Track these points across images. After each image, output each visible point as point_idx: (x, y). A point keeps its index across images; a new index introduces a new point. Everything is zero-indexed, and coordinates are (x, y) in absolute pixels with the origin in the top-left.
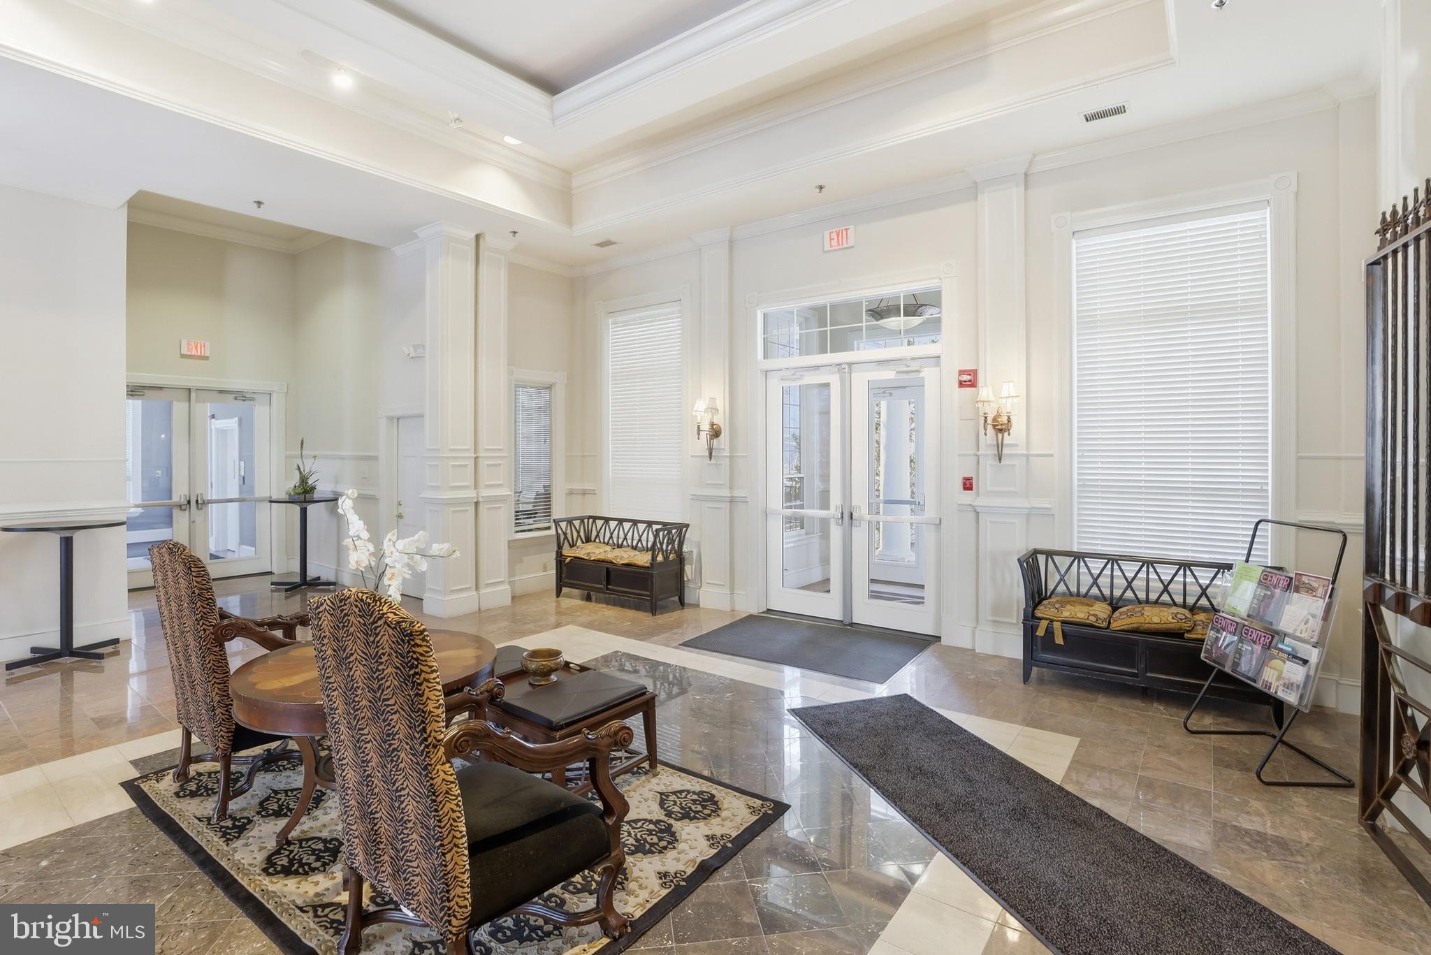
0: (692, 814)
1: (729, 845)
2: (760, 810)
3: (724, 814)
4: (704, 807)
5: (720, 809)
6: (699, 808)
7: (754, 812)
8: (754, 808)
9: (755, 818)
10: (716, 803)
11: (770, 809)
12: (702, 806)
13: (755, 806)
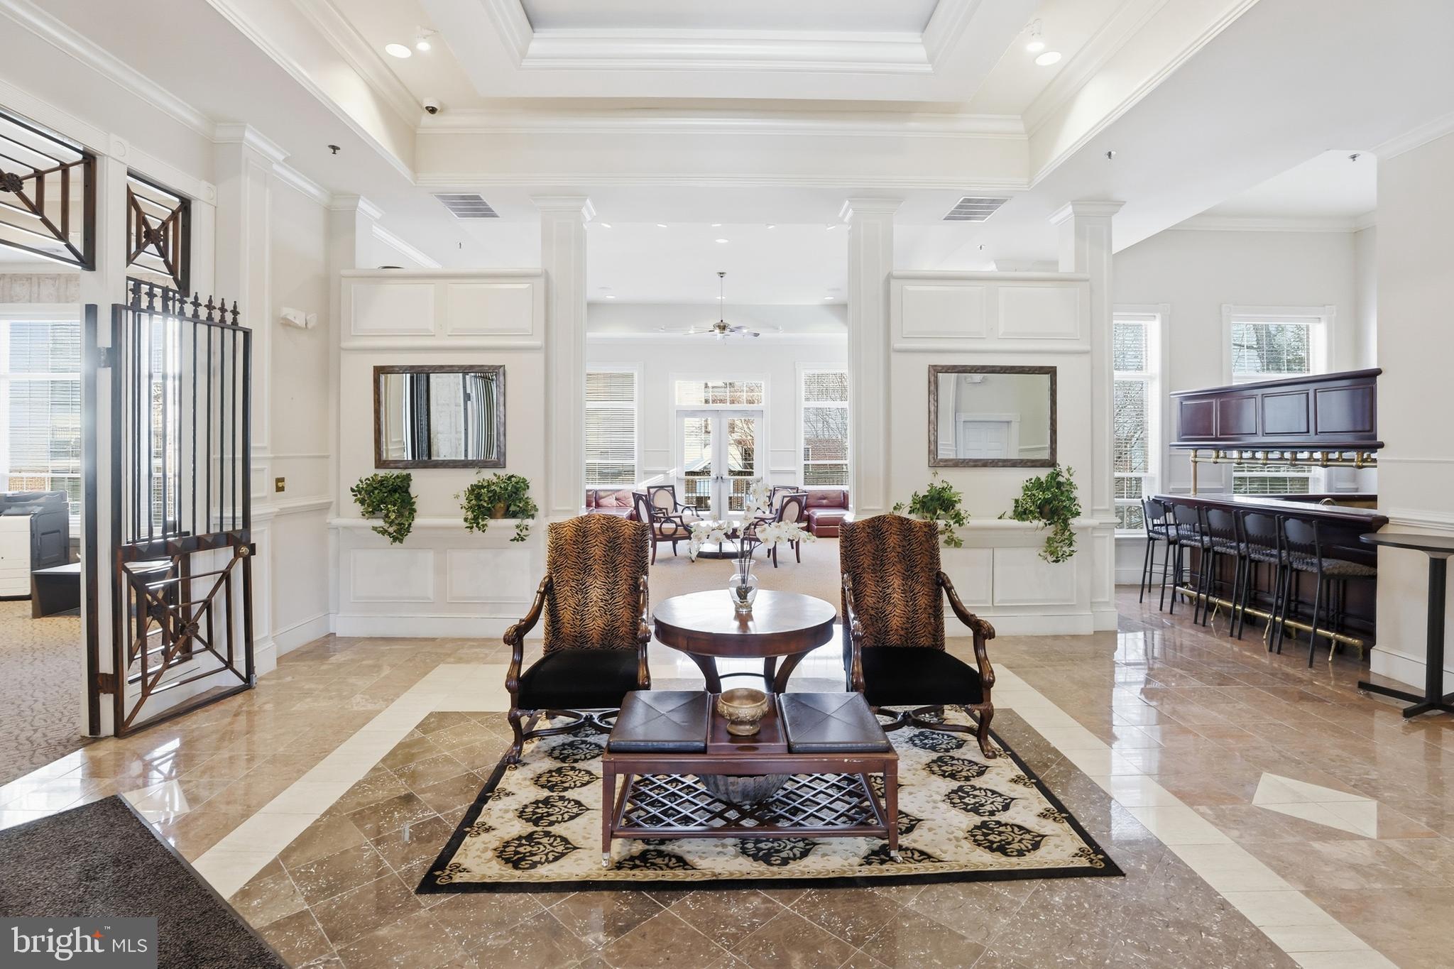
0: (524, 842)
1: (468, 829)
2: (451, 871)
3: (490, 854)
4: (517, 853)
5: (498, 857)
6: (521, 849)
7: (458, 867)
8: (460, 871)
9: (454, 860)
10: (507, 861)
11: (439, 876)
12: (519, 853)
13: (458, 874)
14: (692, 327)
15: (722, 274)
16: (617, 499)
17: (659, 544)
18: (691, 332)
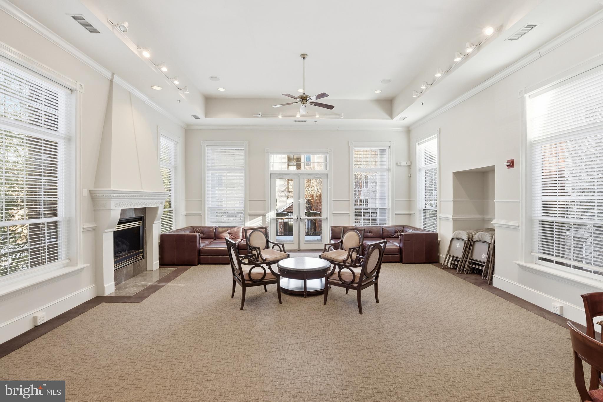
14: (281, 113)
15: (304, 56)
16: (229, 233)
17: (247, 289)
18: (280, 117)
